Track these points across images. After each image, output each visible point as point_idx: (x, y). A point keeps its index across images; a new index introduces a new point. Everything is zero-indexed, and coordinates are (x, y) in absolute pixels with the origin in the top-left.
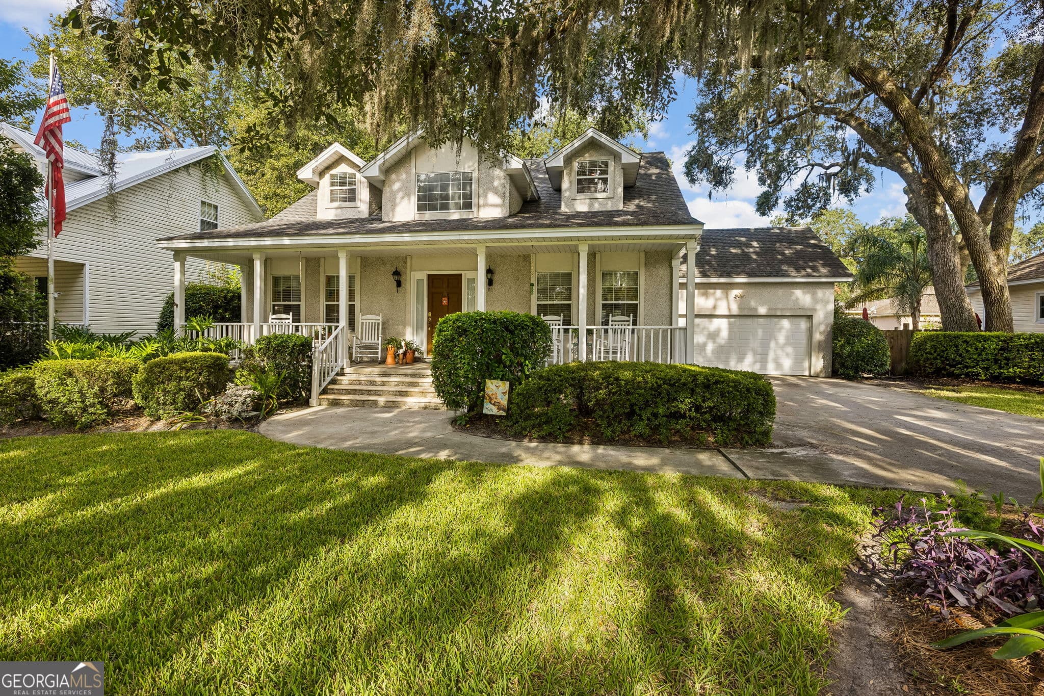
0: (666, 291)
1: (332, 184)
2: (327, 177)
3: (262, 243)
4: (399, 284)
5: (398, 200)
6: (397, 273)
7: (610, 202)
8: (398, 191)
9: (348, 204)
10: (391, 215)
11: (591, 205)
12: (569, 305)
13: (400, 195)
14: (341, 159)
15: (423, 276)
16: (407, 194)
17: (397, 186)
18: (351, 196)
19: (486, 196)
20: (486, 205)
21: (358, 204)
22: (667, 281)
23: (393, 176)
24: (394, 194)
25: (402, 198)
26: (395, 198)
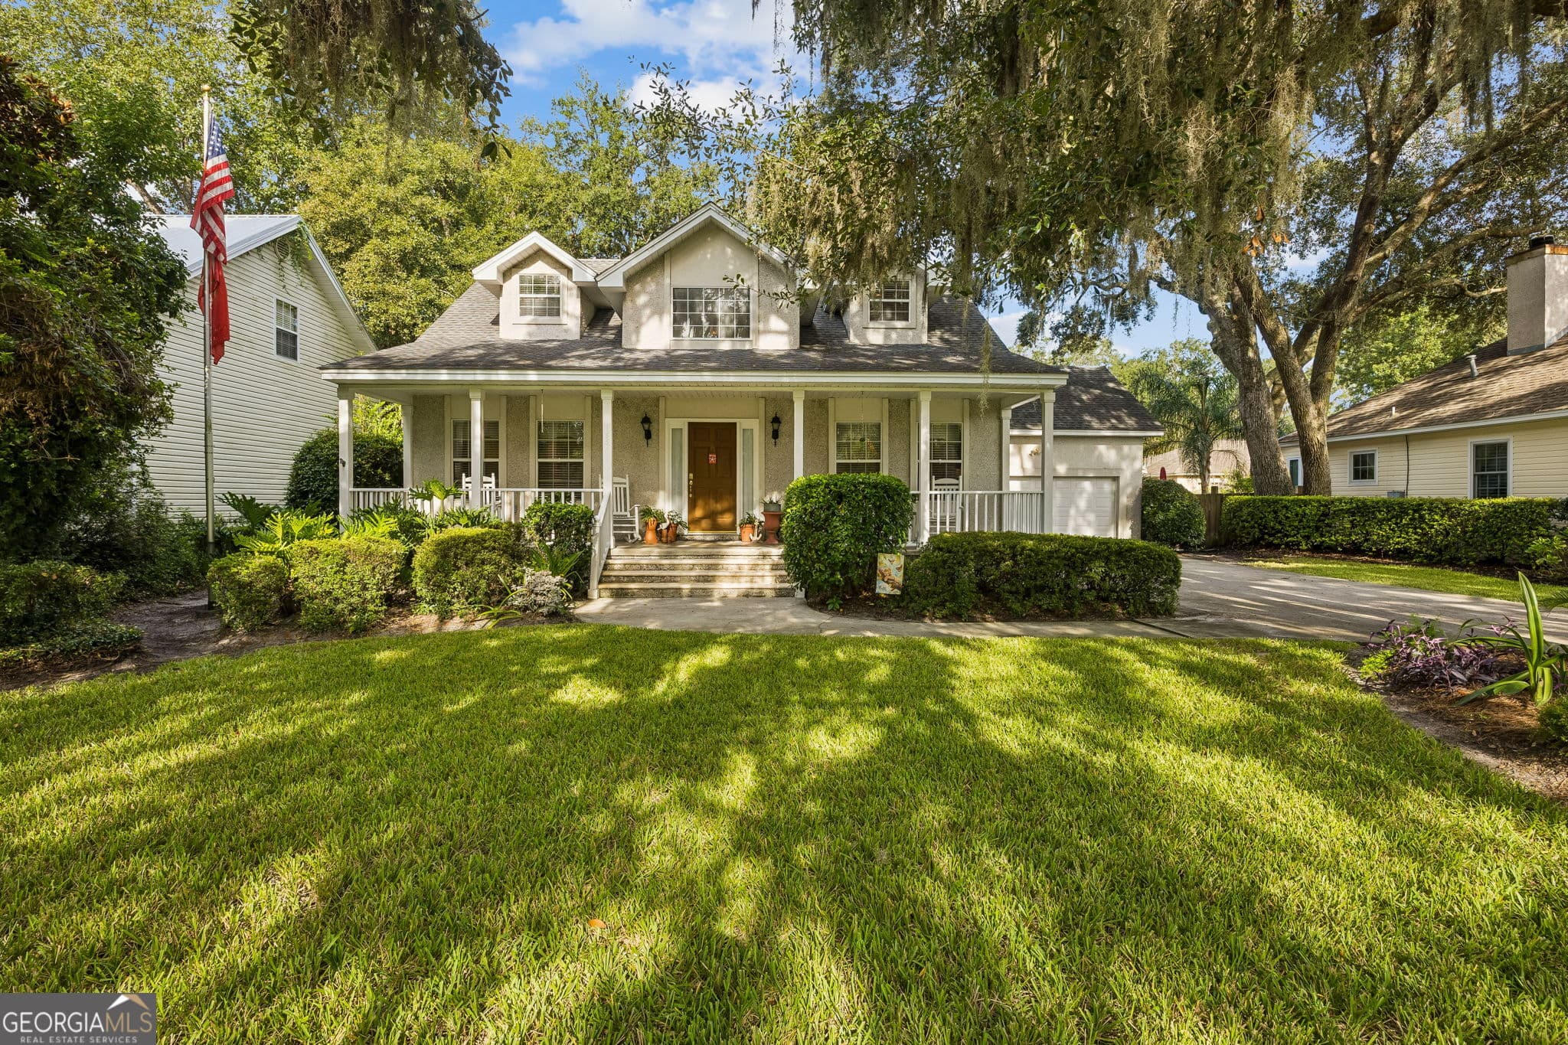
0: (994, 448)
1: (522, 290)
2: (515, 279)
3: (494, 378)
4: (648, 435)
5: (644, 319)
6: (646, 420)
7: (910, 333)
8: (645, 306)
9: (546, 319)
10: (634, 338)
11: (887, 337)
12: (878, 464)
13: (647, 312)
14: (539, 254)
15: (683, 424)
16: (659, 312)
17: (642, 299)
18: (553, 308)
19: (767, 320)
20: (767, 332)
21: (564, 319)
22: (995, 436)
23: (637, 287)
24: (638, 310)
25: (649, 317)
26: (640, 317)
